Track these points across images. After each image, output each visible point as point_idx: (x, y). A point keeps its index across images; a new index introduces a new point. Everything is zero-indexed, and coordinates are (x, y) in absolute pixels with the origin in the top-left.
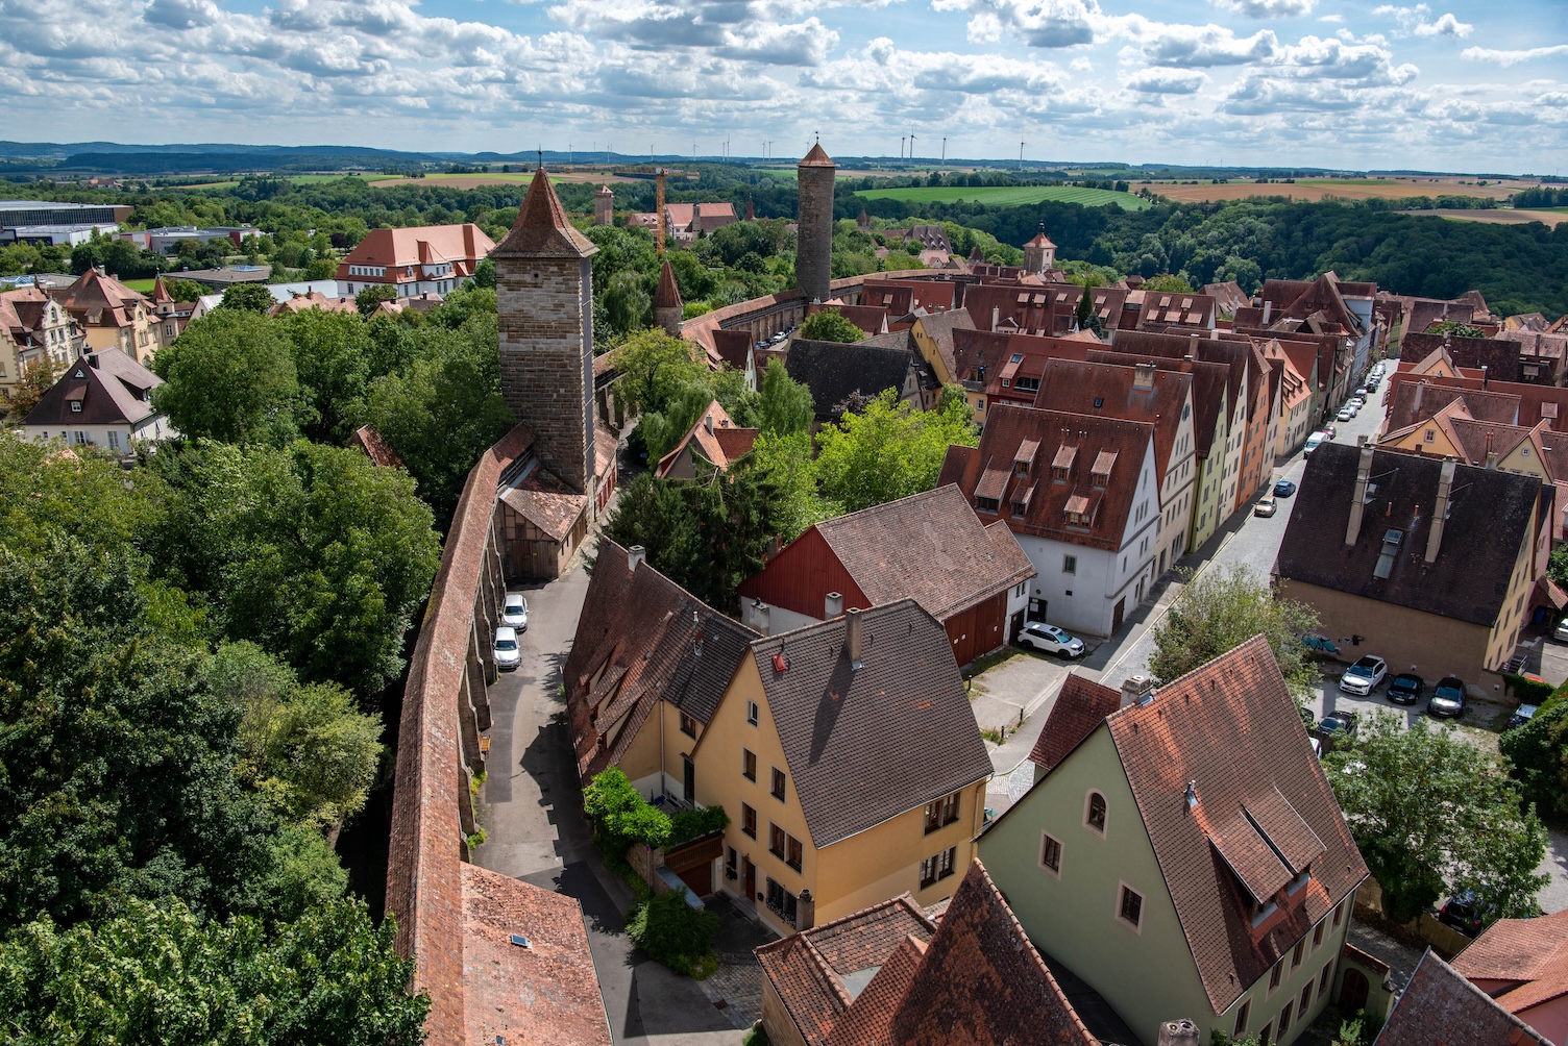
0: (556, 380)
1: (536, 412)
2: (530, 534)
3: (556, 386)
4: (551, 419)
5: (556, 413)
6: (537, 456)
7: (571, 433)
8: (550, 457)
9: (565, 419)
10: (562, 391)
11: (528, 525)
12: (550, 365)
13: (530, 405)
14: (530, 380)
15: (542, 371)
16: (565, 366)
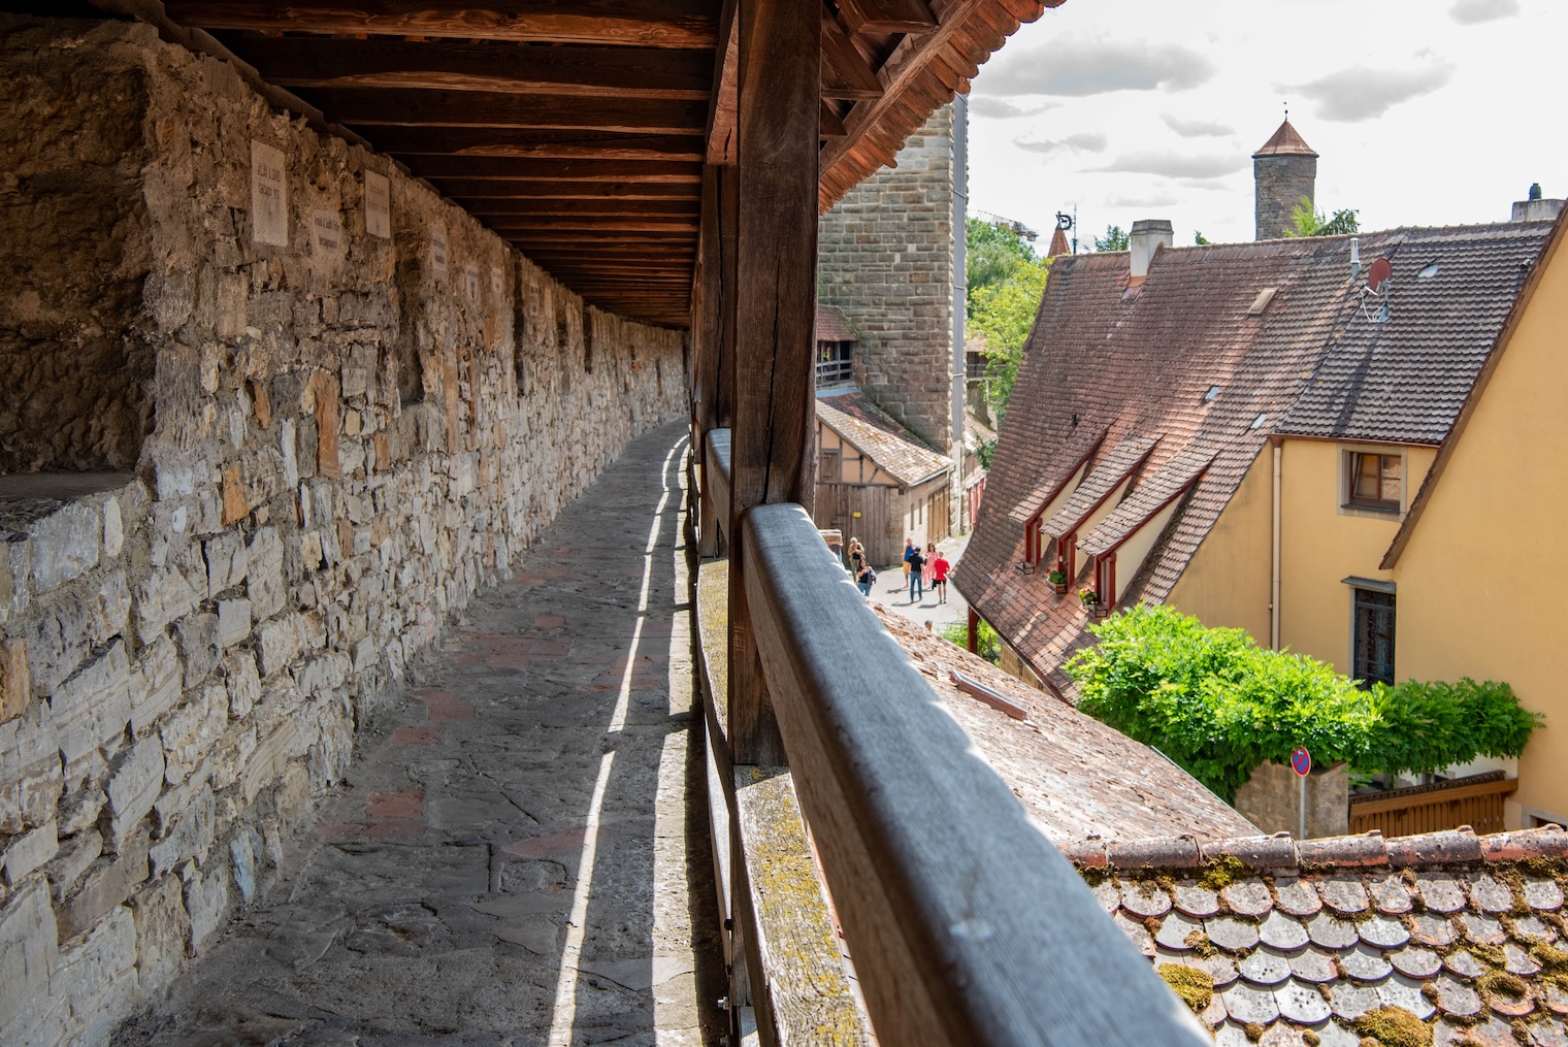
0: (901, 228)
1: (859, 291)
2: (850, 472)
3: (900, 241)
4: (889, 304)
5: (898, 294)
6: (858, 379)
7: (927, 331)
8: (883, 381)
9: (915, 304)
10: (912, 248)
11: (847, 452)
12: (892, 200)
13: (849, 276)
14: (851, 228)
15: (873, 210)
16: (918, 199)
